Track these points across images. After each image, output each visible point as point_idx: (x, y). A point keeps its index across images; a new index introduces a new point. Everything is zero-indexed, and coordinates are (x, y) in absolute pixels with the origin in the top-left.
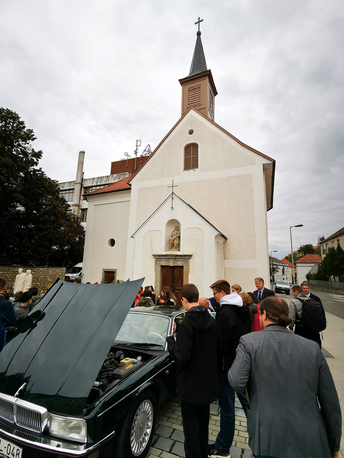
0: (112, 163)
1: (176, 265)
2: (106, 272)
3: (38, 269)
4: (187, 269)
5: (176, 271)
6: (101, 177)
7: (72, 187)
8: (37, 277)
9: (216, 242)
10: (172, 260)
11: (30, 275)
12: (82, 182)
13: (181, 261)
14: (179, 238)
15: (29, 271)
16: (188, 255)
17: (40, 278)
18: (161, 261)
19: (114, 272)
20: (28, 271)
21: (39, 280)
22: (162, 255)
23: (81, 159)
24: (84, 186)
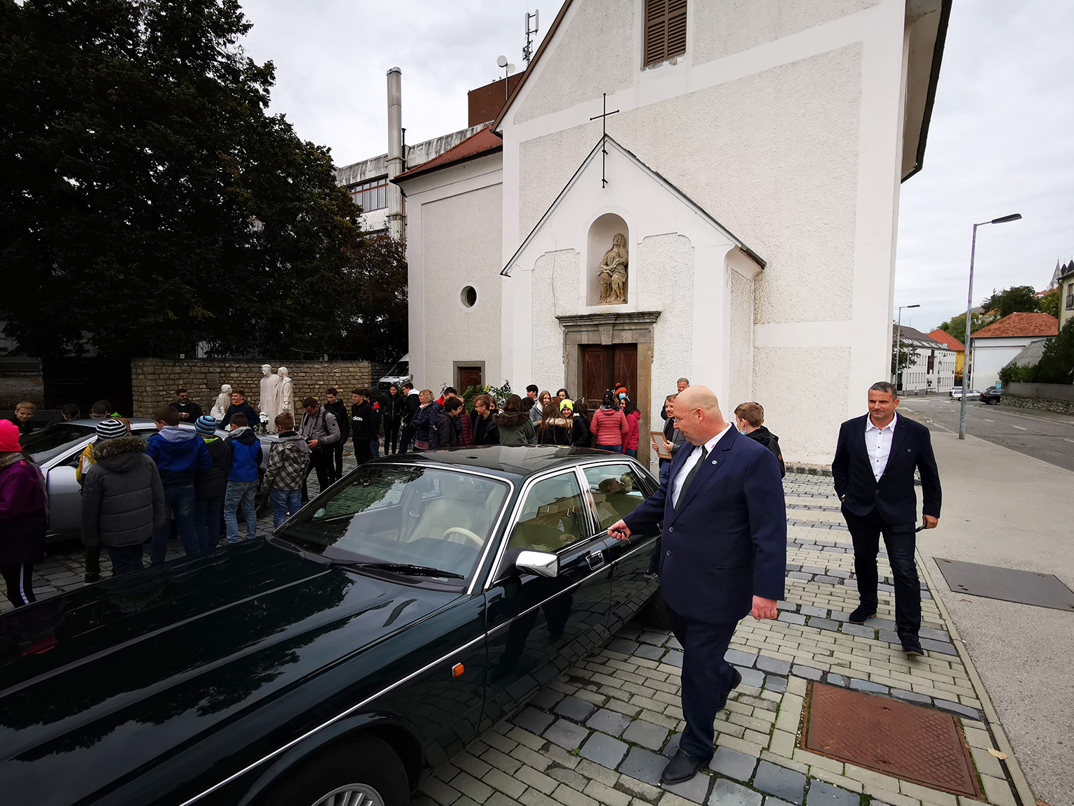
0: (470, 94)
1: (617, 341)
2: (461, 369)
3: (310, 366)
4: (648, 350)
5: (619, 357)
6: (447, 137)
7: (383, 172)
8: (310, 385)
9: (730, 271)
10: (606, 328)
11: (287, 379)
12: (404, 156)
13: (632, 330)
14: (626, 267)
15: (283, 369)
16: (650, 314)
17: (318, 386)
18: (579, 334)
19: (479, 369)
20: (280, 371)
21: (316, 391)
22: (582, 317)
23: (394, 92)
24: (409, 166)
